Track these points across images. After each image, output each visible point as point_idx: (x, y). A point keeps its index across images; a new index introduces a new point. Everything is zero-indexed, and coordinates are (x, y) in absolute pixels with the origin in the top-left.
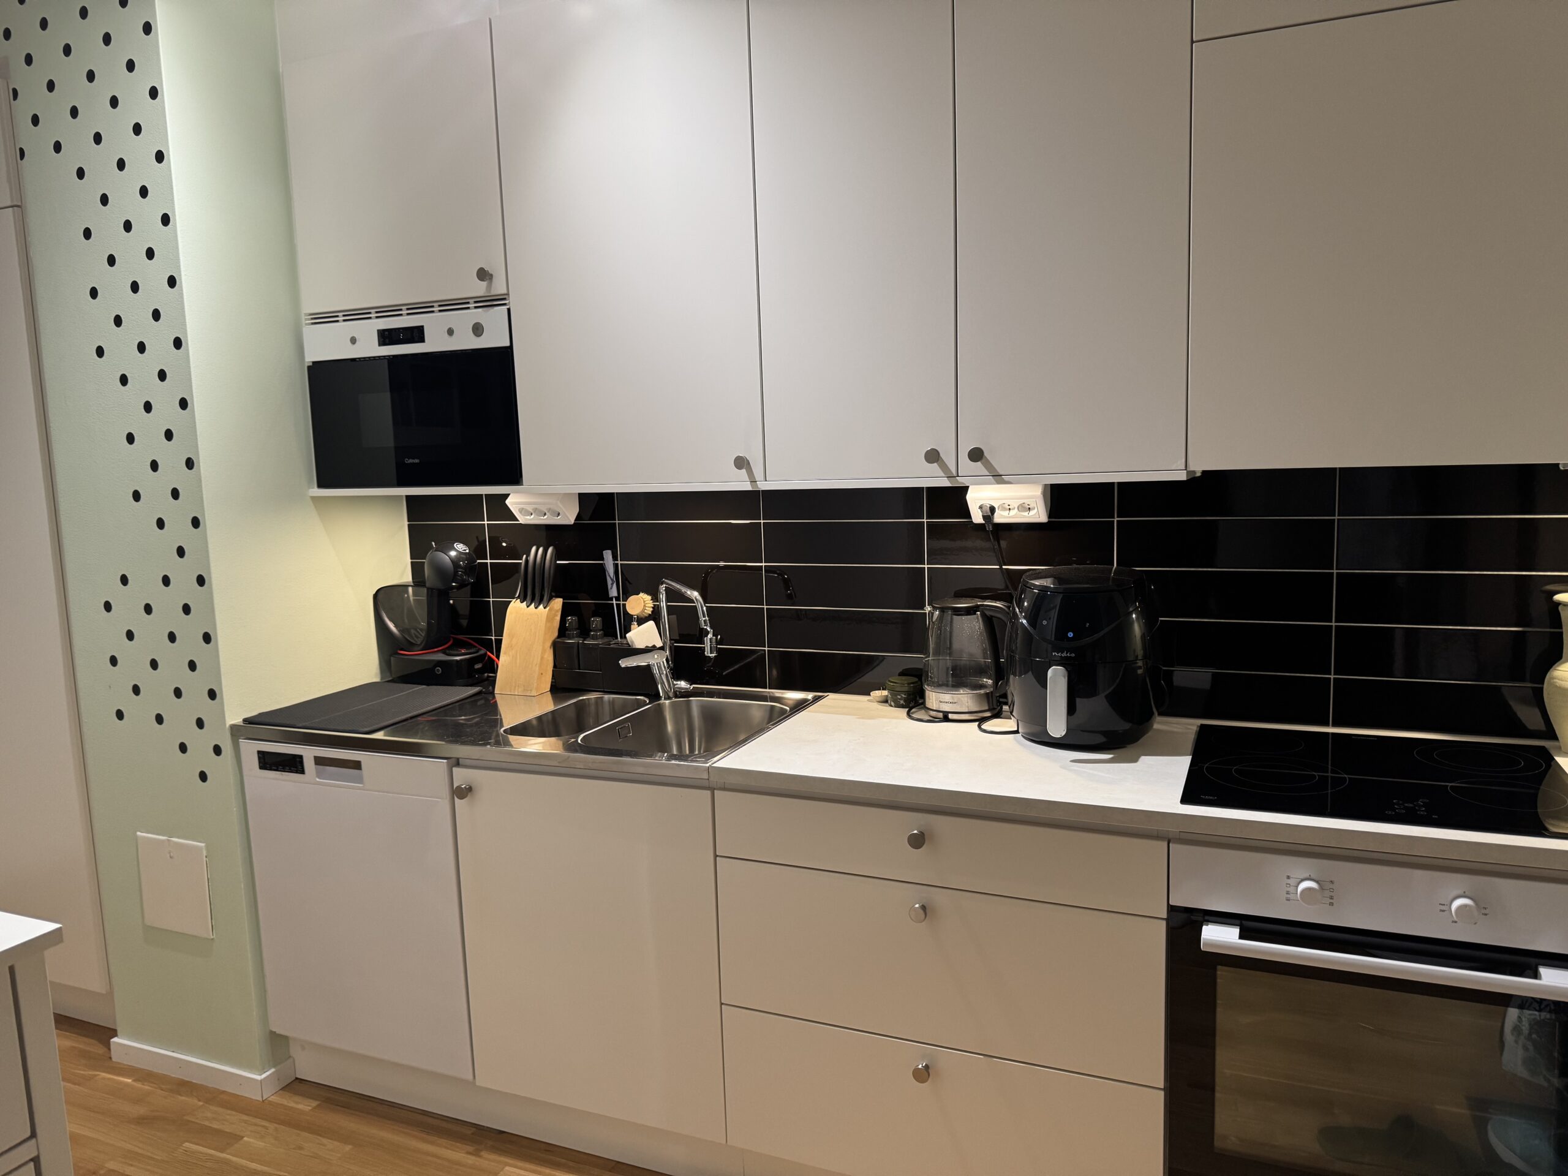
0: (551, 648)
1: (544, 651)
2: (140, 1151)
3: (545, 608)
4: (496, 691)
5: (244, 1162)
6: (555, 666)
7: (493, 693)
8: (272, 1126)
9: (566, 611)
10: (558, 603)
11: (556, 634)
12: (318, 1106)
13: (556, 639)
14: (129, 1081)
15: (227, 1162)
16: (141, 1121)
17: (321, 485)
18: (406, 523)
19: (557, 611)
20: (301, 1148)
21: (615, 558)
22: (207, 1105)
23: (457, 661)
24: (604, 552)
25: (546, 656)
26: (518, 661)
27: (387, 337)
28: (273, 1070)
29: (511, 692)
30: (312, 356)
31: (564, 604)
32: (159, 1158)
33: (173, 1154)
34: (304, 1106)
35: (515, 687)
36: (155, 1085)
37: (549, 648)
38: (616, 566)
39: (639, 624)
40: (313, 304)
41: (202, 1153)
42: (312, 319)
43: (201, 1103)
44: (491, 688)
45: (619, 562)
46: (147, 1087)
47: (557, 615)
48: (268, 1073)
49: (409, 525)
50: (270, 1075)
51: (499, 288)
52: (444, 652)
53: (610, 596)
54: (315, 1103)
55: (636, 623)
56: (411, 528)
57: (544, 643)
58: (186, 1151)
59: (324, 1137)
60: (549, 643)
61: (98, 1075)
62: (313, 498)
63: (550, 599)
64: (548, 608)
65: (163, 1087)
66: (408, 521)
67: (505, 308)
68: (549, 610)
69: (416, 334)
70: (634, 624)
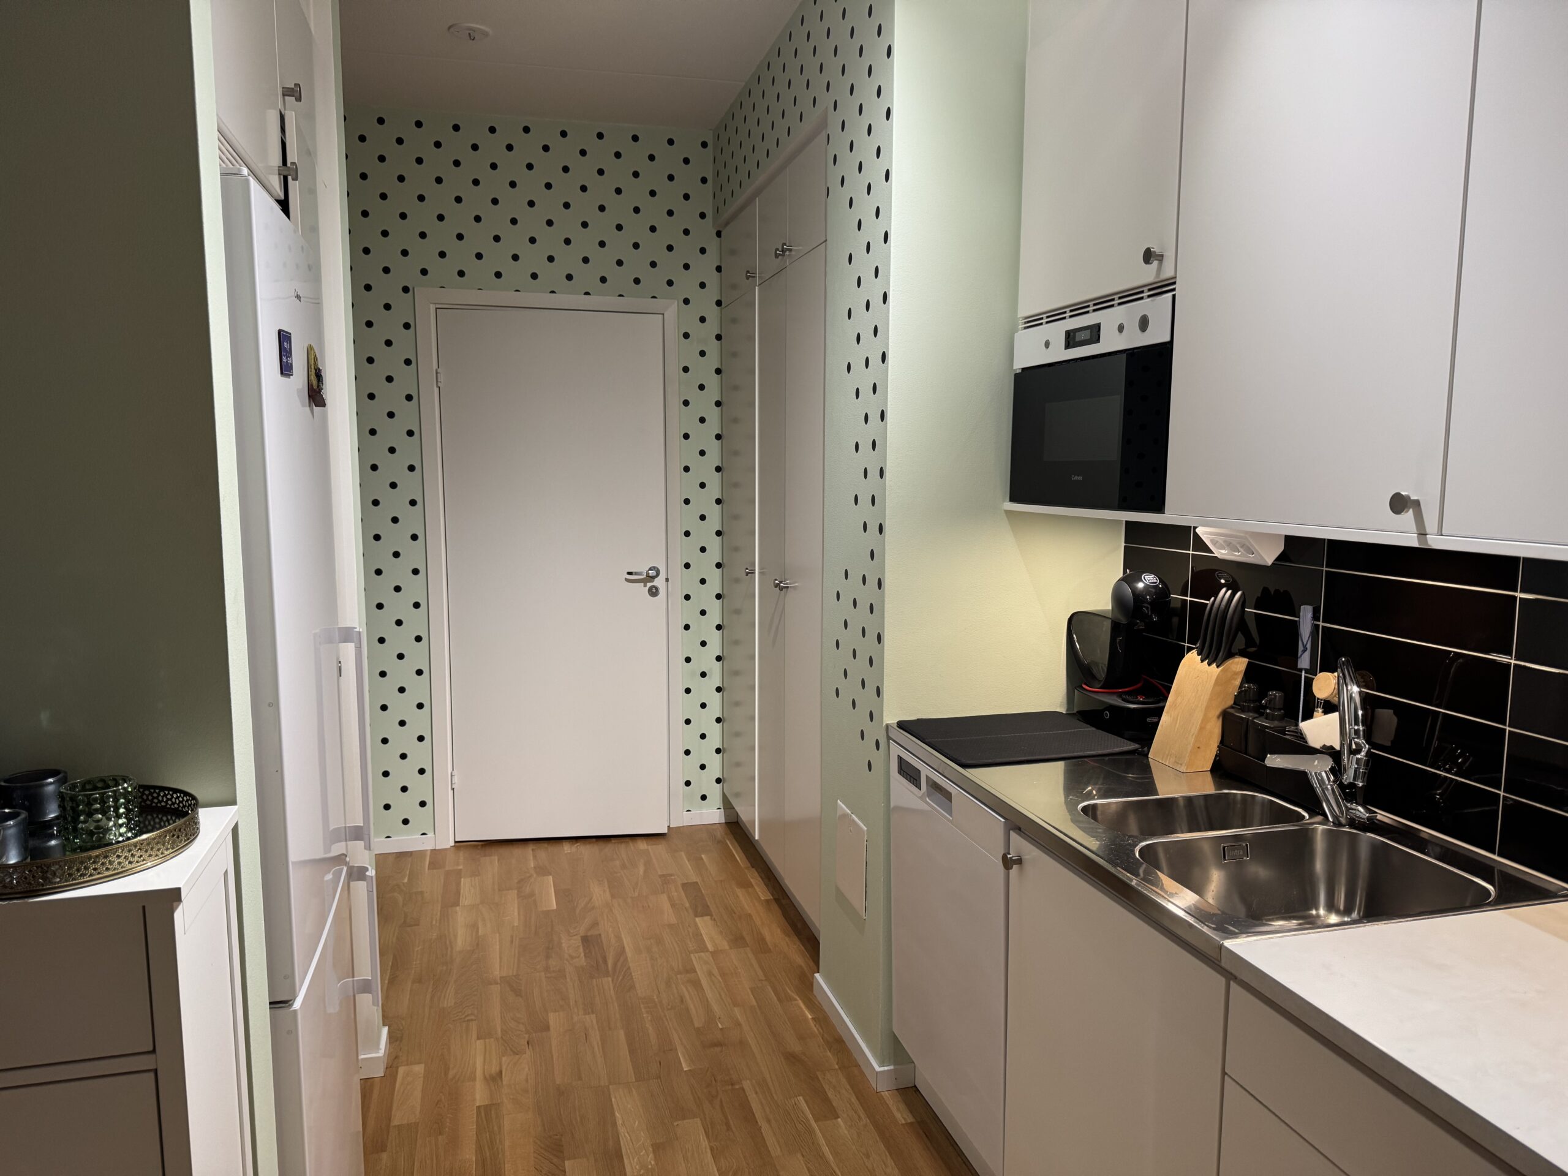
0: (1218, 717)
1: (1205, 720)
2: (770, 1084)
3: (1218, 667)
4: (1150, 755)
5: (822, 1141)
6: (1222, 742)
7: (1147, 755)
8: (865, 1120)
9: (1250, 674)
10: (1239, 664)
11: (1231, 702)
12: (911, 1124)
13: (1227, 708)
14: (810, 1017)
15: (810, 1132)
16: (791, 1058)
17: (1014, 499)
18: (1123, 544)
19: (1236, 674)
20: (868, 1156)
21: (1316, 617)
22: (839, 1071)
23: (1129, 709)
24: (1302, 607)
25: (1208, 727)
26: (1177, 725)
27: (1071, 339)
28: (891, 1067)
29: (1162, 760)
30: (1019, 364)
31: (1249, 665)
32: (776, 1098)
33: (786, 1100)
34: (901, 1115)
35: (1167, 756)
36: (821, 1031)
37: (1215, 718)
38: (1316, 628)
39: (1326, 712)
40: (1027, 308)
41: (803, 1113)
42: (1025, 323)
43: (837, 1067)
44: (1146, 749)
45: (1321, 624)
46: (815, 1029)
47: (1236, 679)
48: (886, 1068)
49: (1125, 546)
50: (888, 1071)
51: (1168, 272)
52: (1120, 695)
53: (1299, 667)
54: (910, 1119)
55: (1320, 710)
56: (1127, 551)
57: (1207, 708)
58: (795, 1104)
59: (892, 1158)
60: (1218, 711)
61: (796, 1000)
62: (1007, 512)
63: (1230, 655)
64: (1221, 668)
65: (825, 1035)
66: (1125, 543)
67: (1170, 294)
68: (1222, 671)
69: (1094, 333)
70: (1318, 711)
